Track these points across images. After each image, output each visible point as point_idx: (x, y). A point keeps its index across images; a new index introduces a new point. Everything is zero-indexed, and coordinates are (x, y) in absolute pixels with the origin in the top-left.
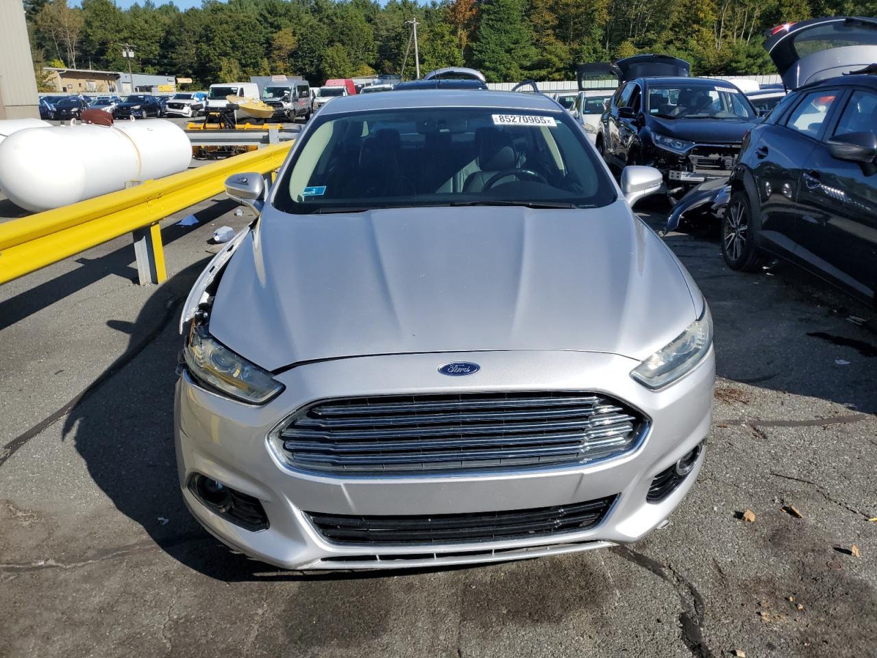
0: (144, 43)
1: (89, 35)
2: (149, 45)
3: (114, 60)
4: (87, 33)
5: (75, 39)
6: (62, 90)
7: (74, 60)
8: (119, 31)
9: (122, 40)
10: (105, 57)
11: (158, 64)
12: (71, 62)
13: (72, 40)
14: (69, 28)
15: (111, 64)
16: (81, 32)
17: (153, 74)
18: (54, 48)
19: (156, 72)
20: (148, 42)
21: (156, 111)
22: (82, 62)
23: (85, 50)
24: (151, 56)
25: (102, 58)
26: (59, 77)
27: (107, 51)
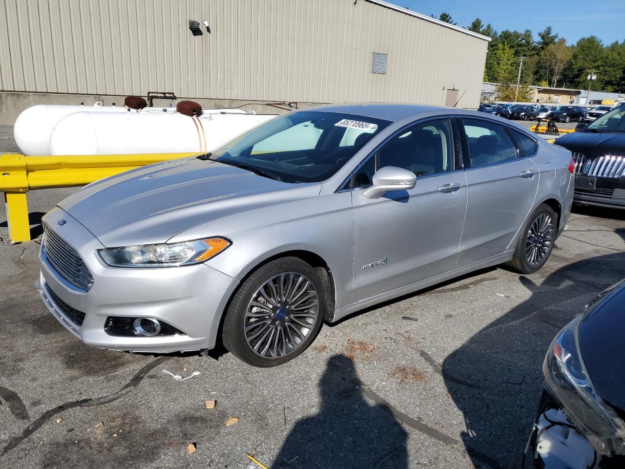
0: (611, 69)
1: (573, 65)
2: (614, 71)
3: (584, 82)
4: (572, 63)
5: (562, 66)
6: (536, 101)
7: (556, 81)
8: (594, 62)
9: (595, 67)
10: (578, 79)
11: (618, 85)
12: (554, 83)
13: (559, 68)
14: (560, 60)
15: (580, 85)
16: (567, 62)
17: (610, 92)
18: (545, 74)
19: (613, 90)
20: (614, 69)
21: (578, 117)
22: (560, 83)
23: (566, 75)
24: (613, 79)
25: (576, 80)
26: (537, 92)
27: (581, 75)
